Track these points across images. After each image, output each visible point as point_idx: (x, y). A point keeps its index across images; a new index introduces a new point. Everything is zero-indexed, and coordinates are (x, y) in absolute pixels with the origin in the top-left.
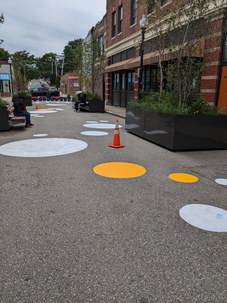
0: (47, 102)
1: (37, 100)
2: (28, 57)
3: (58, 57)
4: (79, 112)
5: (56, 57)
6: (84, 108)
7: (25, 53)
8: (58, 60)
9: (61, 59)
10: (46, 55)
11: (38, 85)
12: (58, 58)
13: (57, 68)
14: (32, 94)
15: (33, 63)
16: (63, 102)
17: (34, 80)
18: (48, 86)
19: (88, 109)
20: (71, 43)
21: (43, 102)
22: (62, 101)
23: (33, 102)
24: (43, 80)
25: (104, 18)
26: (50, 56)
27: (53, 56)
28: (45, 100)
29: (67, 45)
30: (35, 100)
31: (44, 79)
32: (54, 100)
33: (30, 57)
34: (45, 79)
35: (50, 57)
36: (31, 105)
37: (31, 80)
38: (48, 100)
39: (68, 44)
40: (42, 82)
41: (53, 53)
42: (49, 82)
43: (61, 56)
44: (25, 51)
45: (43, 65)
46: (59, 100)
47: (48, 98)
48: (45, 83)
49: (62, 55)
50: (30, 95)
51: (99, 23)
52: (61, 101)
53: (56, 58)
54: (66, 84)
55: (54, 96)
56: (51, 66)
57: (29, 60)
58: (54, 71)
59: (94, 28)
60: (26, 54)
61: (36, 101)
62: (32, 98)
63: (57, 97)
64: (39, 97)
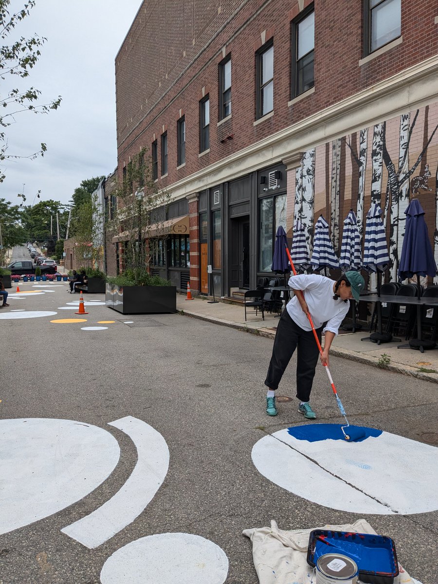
0: (35, 282)
1: (20, 280)
2: (9, 208)
3: (62, 206)
4: (74, 293)
5: (60, 207)
6: (81, 288)
7: (2, 203)
8: (62, 211)
9: (67, 210)
10: (40, 205)
11: (24, 255)
12: (63, 208)
13: (59, 225)
14: (13, 271)
15: (17, 219)
16: (62, 282)
17: (18, 247)
18: (42, 257)
19: (87, 288)
20: (85, 184)
21: (29, 283)
22: (60, 281)
23: (13, 284)
24: (35, 245)
25: (115, 171)
26: (48, 206)
27: (54, 205)
28: (32, 280)
29: (80, 186)
30: (17, 280)
31: (37, 244)
32: (48, 279)
33: (13, 209)
34: (39, 244)
35: (48, 208)
36: (10, 287)
37: (13, 248)
38: (38, 280)
39: (82, 185)
40: (33, 249)
41: (53, 201)
42: (46, 249)
43: (68, 205)
44: (3, 200)
45: (35, 221)
46: (55, 279)
47: (38, 277)
48: (39, 250)
49: (70, 203)
50: (9, 273)
51: (111, 175)
52: (58, 281)
53: (59, 210)
54: (71, 254)
55: (48, 273)
56: (50, 223)
57: (9, 213)
58: (55, 230)
59: (106, 180)
60: (5, 205)
61: (18, 282)
62: (13, 278)
63: (51, 276)
64: (23, 276)
